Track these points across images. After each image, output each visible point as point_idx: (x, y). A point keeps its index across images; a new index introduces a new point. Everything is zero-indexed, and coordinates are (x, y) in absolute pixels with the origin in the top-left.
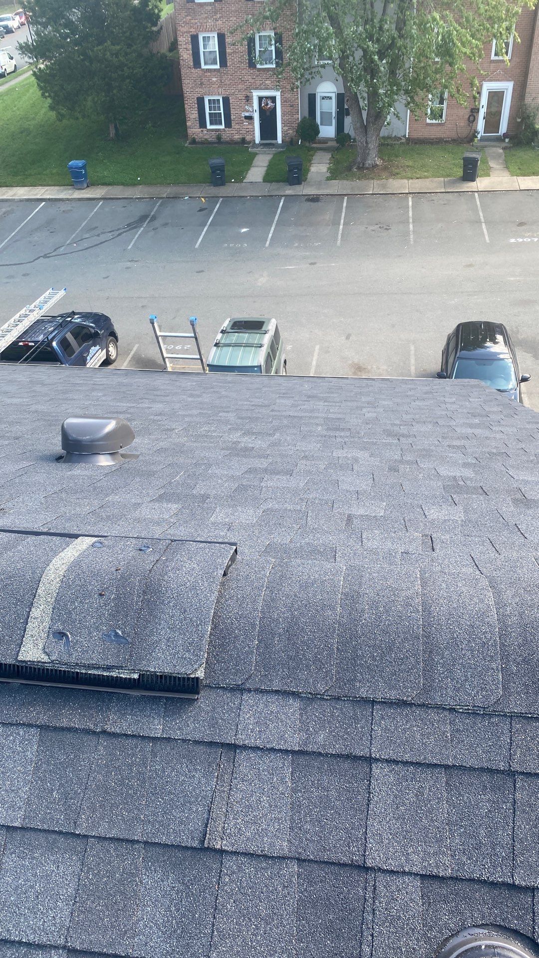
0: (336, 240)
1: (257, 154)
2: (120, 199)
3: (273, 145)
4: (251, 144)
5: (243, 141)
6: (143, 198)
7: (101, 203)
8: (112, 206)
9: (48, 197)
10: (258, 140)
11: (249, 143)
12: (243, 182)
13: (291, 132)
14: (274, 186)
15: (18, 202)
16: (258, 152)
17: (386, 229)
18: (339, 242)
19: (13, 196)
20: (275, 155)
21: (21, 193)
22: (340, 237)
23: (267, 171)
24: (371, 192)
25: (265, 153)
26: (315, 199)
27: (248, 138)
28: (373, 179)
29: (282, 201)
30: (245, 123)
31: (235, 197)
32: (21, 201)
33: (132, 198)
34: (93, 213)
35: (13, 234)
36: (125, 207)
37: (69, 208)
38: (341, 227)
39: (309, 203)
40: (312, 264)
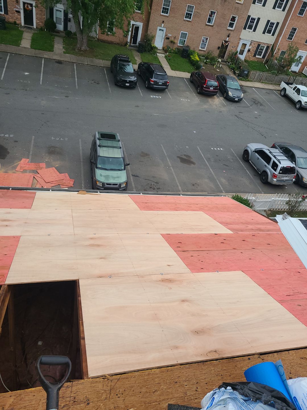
0: (75, 86)
1: (23, 31)
3: (31, 28)
4: (20, 26)
5: (15, 23)
10: (23, 24)
11: (18, 25)
12: (19, 46)
13: (41, 24)
14: (37, 51)
16: (24, 31)
17: (97, 83)
18: (77, 87)
20: (34, 34)
22: (77, 85)
23: (32, 42)
24: (87, 64)
25: (28, 32)
26: (59, 62)
27: (18, 22)
28: (86, 57)
29: (43, 60)
30: (16, 14)
31: (17, 54)
38: (76, 79)
39: (57, 64)
40: (66, 97)
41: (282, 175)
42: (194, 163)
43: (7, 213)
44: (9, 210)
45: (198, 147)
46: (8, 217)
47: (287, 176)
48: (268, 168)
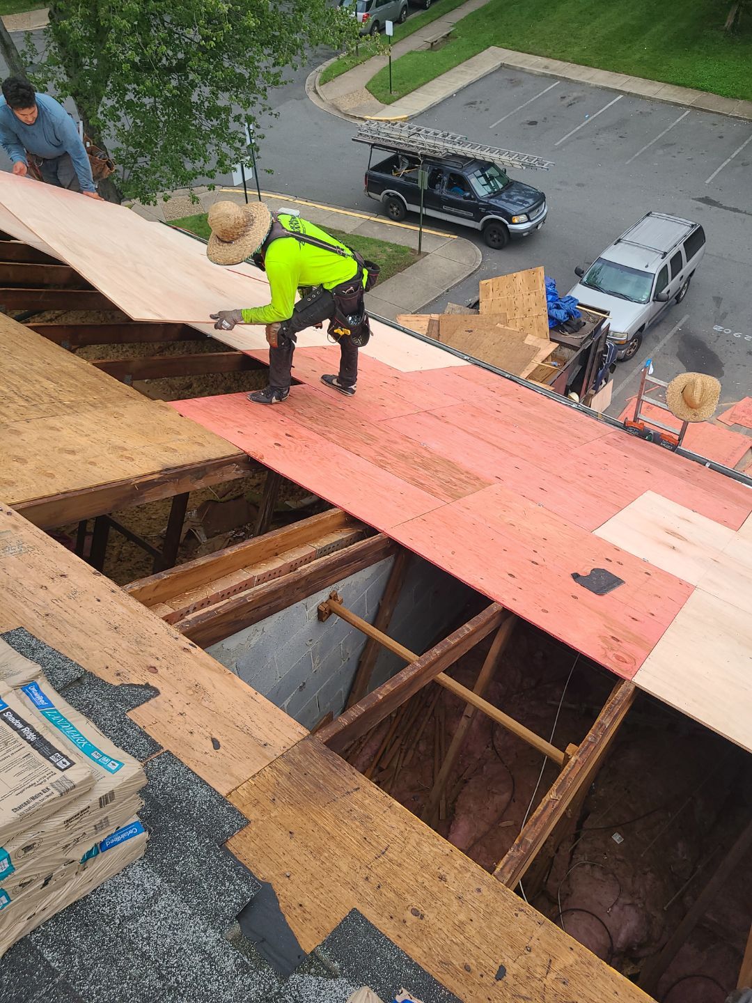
2: (712, 112)
6: (741, 119)
7: (688, 112)
8: (700, 120)
9: (627, 89)
15: (592, 87)
19: (588, 79)
21: (599, 77)
32: (597, 87)
33: (727, 115)
34: (674, 124)
35: (578, 128)
36: (715, 125)
37: (649, 110)
43: (684, 519)
44: (688, 513)
46: (683, 529)
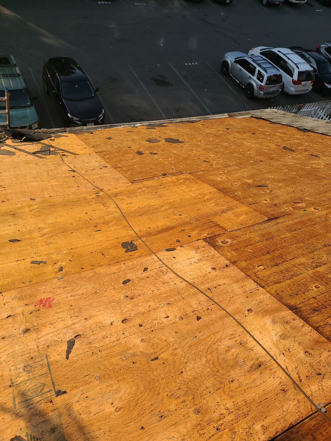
41: (268, 86)
42: (171, 84)
45: (170, 64)
47: (274, 86)
48: (253, 80)
